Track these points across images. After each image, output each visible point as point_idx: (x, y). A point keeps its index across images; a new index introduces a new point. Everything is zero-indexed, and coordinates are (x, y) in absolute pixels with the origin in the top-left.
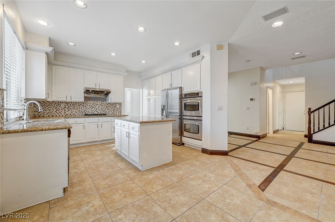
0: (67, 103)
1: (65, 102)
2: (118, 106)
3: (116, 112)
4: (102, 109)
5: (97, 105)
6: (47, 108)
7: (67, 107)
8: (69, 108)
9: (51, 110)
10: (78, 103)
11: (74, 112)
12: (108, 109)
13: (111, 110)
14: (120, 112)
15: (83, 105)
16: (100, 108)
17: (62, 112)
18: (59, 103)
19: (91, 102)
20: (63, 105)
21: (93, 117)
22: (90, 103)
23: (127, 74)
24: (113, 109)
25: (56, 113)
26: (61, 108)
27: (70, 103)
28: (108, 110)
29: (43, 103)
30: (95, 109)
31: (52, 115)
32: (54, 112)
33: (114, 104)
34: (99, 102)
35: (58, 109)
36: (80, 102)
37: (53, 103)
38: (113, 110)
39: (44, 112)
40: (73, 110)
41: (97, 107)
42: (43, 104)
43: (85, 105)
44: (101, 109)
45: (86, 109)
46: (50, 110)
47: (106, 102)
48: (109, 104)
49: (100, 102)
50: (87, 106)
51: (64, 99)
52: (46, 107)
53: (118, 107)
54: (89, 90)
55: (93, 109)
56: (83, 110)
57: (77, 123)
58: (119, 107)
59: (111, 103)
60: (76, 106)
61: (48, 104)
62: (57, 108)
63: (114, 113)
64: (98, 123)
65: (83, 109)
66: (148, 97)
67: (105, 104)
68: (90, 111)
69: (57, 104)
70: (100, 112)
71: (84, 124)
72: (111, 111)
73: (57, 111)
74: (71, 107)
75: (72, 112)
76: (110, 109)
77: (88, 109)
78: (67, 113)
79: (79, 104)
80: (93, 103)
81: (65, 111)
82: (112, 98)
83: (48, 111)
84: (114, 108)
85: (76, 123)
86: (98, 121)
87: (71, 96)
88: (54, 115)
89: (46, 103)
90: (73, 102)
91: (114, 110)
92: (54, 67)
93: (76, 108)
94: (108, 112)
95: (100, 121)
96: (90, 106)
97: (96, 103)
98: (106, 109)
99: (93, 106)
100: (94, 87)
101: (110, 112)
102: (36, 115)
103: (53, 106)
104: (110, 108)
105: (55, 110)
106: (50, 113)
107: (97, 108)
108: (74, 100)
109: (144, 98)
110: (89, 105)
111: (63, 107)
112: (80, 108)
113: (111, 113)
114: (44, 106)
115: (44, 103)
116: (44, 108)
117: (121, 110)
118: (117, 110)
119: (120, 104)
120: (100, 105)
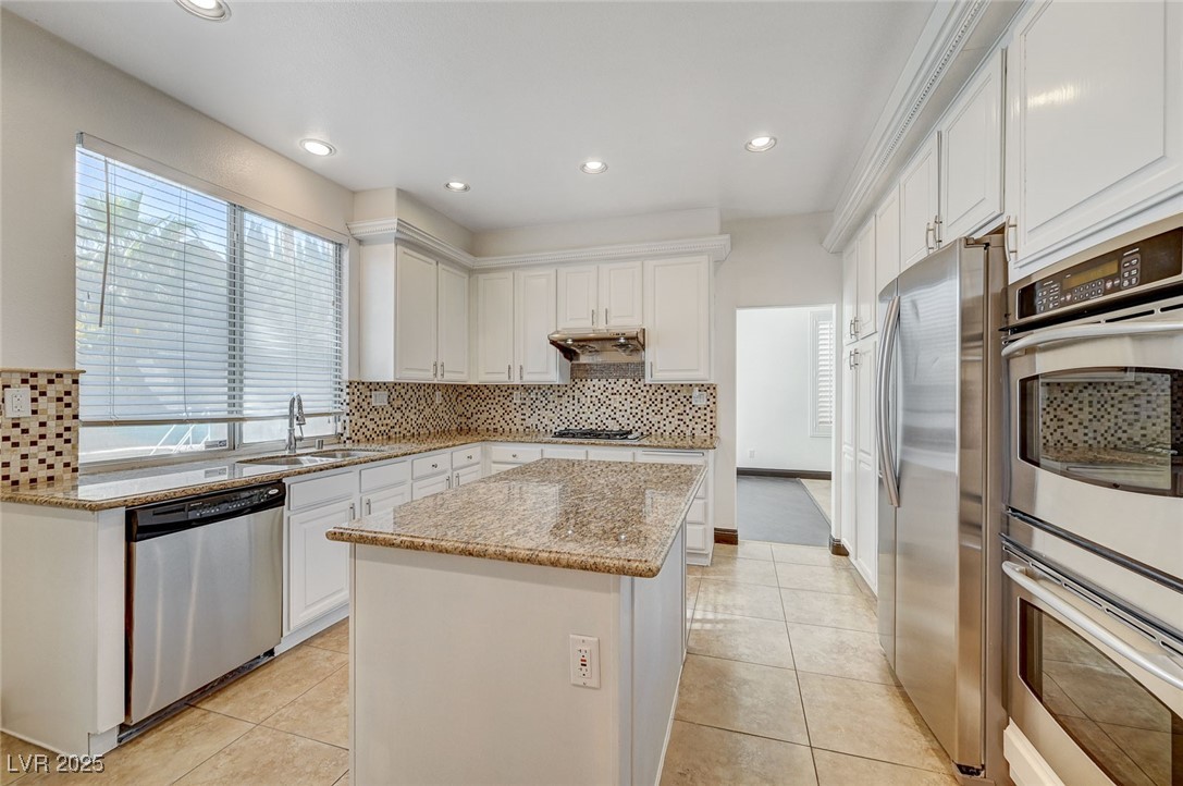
0: (527, 388)
2: (700, 400)
3: (691, 424)
4: (634, 411)
5: (618, 396)
6: (483, 404)
7: (528, 402)
8: (534, 407)
9: (493, 413)
10: (557, 388)
11: (546, 421)
12: (656, 409)
13: (670, 414)
14: (709, 426)
15: (571, 394)
16: (627, 407)
18: (507, 390)
19: (594, 386)
20: (517, 397)
22: (592, 388)
23: (726, 240)
24: (676, 411)
25: (502, 423)
26: (514, 406)
27: (536, 391)
28: (659, 416)
30: (609, 412)
31: (494, 427)
32: (498, 417)
33: (684, 389)
34: (622, 381)
35: (508, 410)
37: (497, 391)
38: (677, 417)
40: (543, 412)
41: (615, 401)
42: (476, 393)
44: (629, 411)
45: (581, 411)
46: (490, 411)
47: (648, 383)
48: (662, 390)
49: (628, 380)
50: (583, 400)
51: (503, 379)
52: (481, 401)
53: (702, 402)
55: (603, 409)
56: (572, 414)
57: (518, 460)
58: (705, 403)
59: (670, 385)
60: (551, 398)
61: (486, 391)
62: (505, 406)
63: (683, 427)
65: (569, 410)
67: (645, 389)
68: (593, 417)
69: (506, 394)
70: (628, 424)
72: (670, 419)
74: (538, 403)
75: (541, 417)
76: (665, 411)
77: (585, 409)
78: (529, 422)
80: (602, 388)
81: (523, 417)
83: (486, 415)
84: (682, 408)
85: (513, 459)
87: (521, 367)
88: (498, 426)
90: (544, 386)
91: (684, 417)
93: (551, 406)
94: (656, 425)
96: (594, 399)
97: (612, 385)
98: (650, 411)
99: (603, 398)
100: (588, 323)
101: (667, 422)
102: (463, 425)
103: (497, 399)
104: (664, 405)
105: (501, 411)
106: (490, 421)
107: (617, 405)
110: (589, 393)
111: (519, 402)
113: (669, 428)
114: (479, 398)
117: (712, 415)
118: (697, 415)
119: (709, 389)
120: (628, 396)
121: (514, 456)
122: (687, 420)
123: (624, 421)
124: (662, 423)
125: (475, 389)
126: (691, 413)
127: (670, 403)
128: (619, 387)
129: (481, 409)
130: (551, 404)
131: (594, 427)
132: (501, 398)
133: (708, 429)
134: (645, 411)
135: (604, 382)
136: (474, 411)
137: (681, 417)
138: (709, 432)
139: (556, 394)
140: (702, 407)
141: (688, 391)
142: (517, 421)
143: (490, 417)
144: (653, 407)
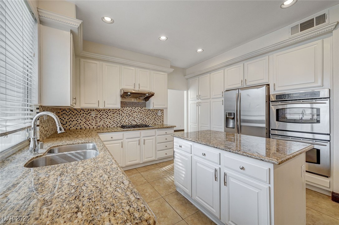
0: (99, 111)
1: (96, 109)
2: (159, 114)
3: (157, 121)
4: (141, 118)
5: (135, 113)
6: (74, 117)
7: (99, 116)
8: (101, 118)
9: (80, 121)
10: (112, 111)
11: (107, 123)
12: (148, 117)
14: (162, 121)
15: (118, 112)
16: (139, 116)
17: (93, 123)
18: (89, 111)
19: (128, 109)
20: (93, 114)
21: (133, 130)
22: (126, 110)
23: (172, 70)
24: (153, 117)
25: (85, 125)
26: (91, 118)
27: (103, 111)
28: (148, 119)
29: (69, 111)
30: (132, 118)
31: (81, 127)
32: (82, 123)
33: (155, 111)
34: (137, 108)
36: (115, 109)
37: (82, 111)
38: (153, 119)
39: (71, 124)
40: (106, 120)
42: (69, 113)
43: (120, 114)
44: (139, 118)
45: (122, 118)
46: (78, 120)
47: (145, 109)
48: (149, 111)
49: (139, 108)
50: (123, 114)
51: (95, 106)
52: (72, 116)
54: (128, 93)
55: (131, 118)
56: (119, 120)
57: (113, 139)
58: (161, 115)
59: (152, 109)
60: (109, 114)
61: (75, 112)
62: (87, 118)
63: (155, 122)
64: (139, 139)
65: (117, 118)
66: (197, 101)
67: (144, 111)
68: (127, 121)
69: (87, 112)
70: (139, 122)
71: (122, 141)
72: (152, 120)
73: (88, 123)
74: (103, 116)
75: (105, 122)
76: (150, 117)
77: (124, 118)
78: (99, 124)
79: (114, 111)
80: (130, 110)
81: (96, 122)
82: (153, 104)
83: (75, 122)
84: (155, 116)
85: (111, 139)
86: (139, 136)
87: (104, 101)
88: (83, 127)
89: (72, 111)
90: (106, 109)
91: (156, 119)
92: (82, 60)
93: (109, 117)
94: (148, 122)
95: (142, 135)
96: (127, 114)
97: (134, 109)
98: (146, 117)
99: (130, 114)
100: (132, 88)
101: (151, 121)
103: (82, 115)
105: (84, 120)
106: (78, 125)
107: (135, 116)
108: (108, 106)
109: (190, 102)
110: (125, 112)
111: (94, 116)
112: (115, 117)
113: (151, 123)
114: (71, 115)
115: (71, 111)
116: (71, 118)
117: (163, 118)
118: (159, 118)
119: (162, 110)
120: (139, 113)
121: (112, 138)
122: (156, 120)
123: (138, 121)
124: (150, 121)
125: (68, 111)
126: (157, 118)
127: (152, 115)
128: (136, 110)
129: (72, 120)
130: (110, 116)
131: (127, 124)
132: (84, 115)
133: (161, 122)
134: (144, 118)
135: (131, 108)
136: (68, 121)
137: (154, 119)
138: (162, 123)
139: (112, 112)
140: (160, 116)
141: (156, 111)
142: (94, 124)
143: (78, 123)
144: (147, 116)
